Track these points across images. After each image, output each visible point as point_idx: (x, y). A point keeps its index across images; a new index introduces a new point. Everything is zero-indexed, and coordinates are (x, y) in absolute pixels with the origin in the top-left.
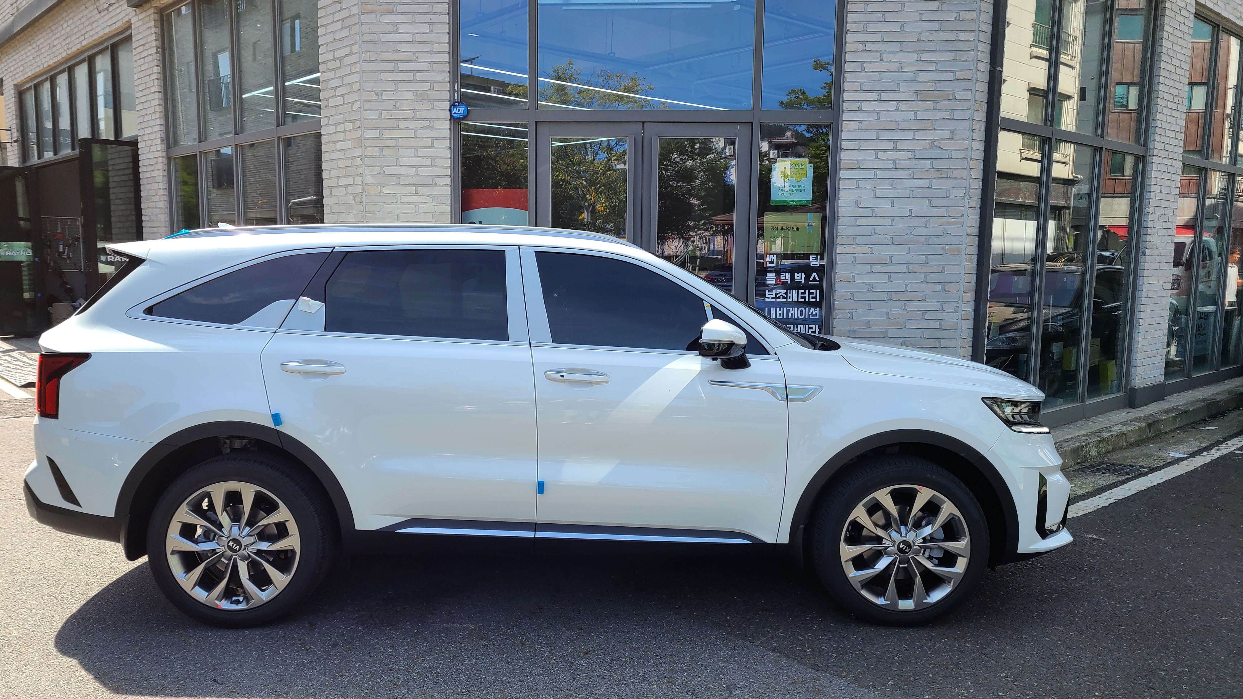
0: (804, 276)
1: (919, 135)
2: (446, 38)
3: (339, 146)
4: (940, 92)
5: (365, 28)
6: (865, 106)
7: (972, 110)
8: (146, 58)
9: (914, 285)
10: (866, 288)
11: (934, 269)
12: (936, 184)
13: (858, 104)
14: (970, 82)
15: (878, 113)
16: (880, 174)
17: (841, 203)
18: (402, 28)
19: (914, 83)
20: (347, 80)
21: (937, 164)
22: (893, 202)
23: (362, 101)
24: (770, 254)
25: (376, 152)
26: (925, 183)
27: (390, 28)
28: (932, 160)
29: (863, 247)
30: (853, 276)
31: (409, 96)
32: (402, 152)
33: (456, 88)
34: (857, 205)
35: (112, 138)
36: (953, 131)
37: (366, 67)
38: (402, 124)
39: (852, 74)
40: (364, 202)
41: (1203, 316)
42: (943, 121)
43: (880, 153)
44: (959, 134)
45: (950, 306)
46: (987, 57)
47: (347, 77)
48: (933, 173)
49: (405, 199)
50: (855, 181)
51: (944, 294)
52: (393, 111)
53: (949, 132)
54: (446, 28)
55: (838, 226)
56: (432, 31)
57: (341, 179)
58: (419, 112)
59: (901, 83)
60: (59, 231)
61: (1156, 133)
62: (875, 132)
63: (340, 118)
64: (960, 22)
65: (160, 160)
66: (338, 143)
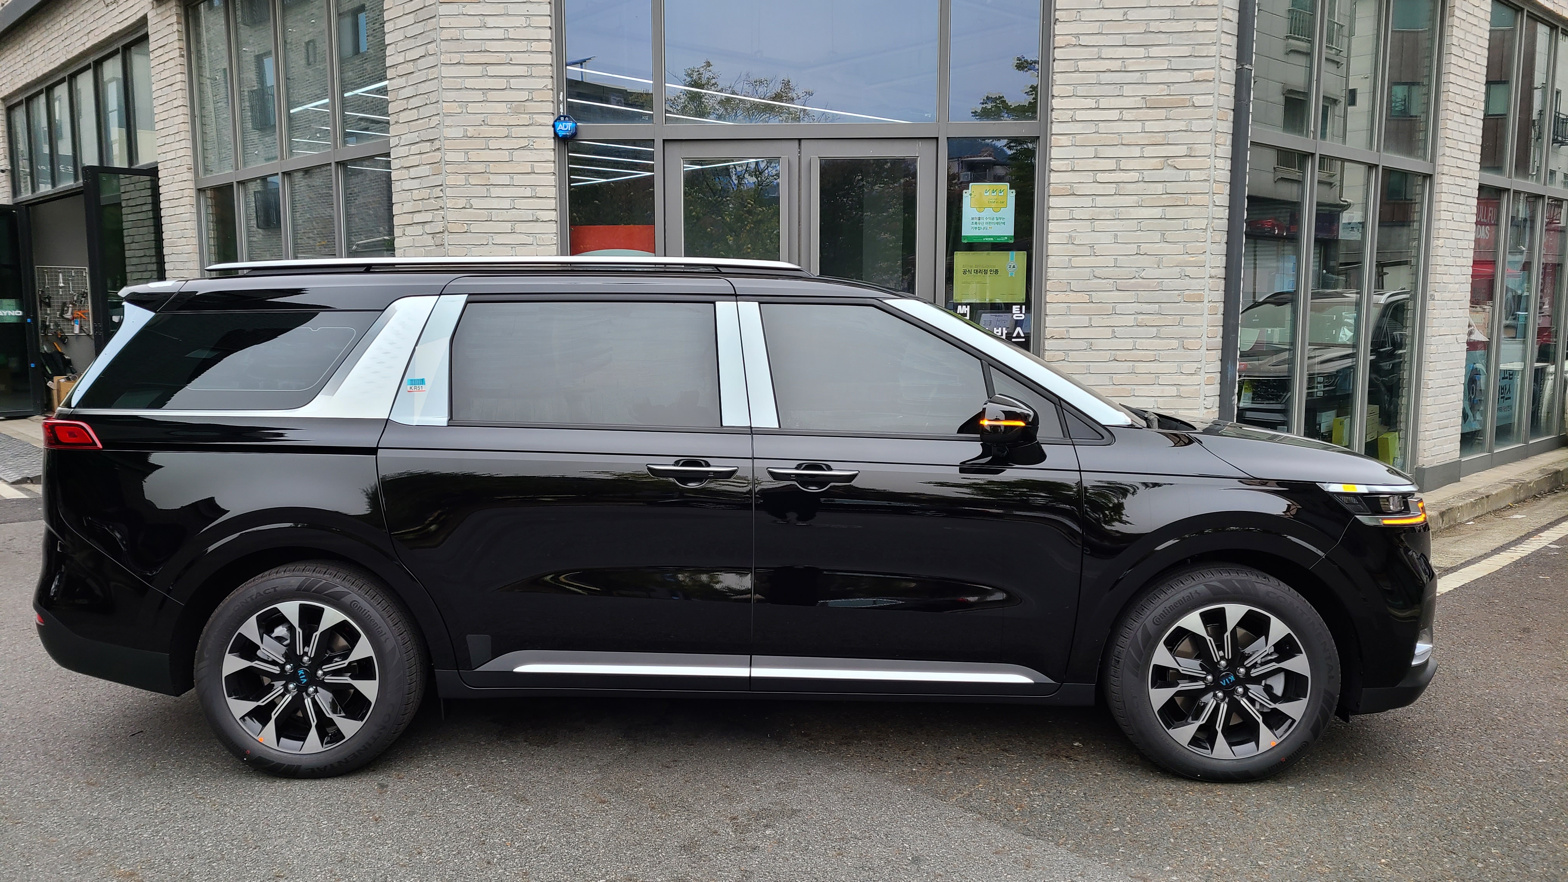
0: (1005, 332)
1: (1149, 151)
2: (547, 34)
3: (413, 172)
4: (1175, 97)
5: (444, 22)
6: (1080, 115)
7: (1215, 118)
8: (166, 63)
9: (1144, 340)
10: (1083, 344)
11: (1169, 320)
12: (1171, 212)
13: (1071, 113)
14: (1212, 84)
15: (1096, 125)
16: (1100, 201)
17: (1051, 238)
18: (491, 21)
19: (1141, 86)
20: (424, 88)
21: (1171, 188)
22: (1116, 236)
23: (441, 114)
24: (962, 304)
25: (460, 180)
26: (1157, 212)
27: (476, 21)
28: (1165, 183)
29: (1080, 294)
30: (1068, 331)
31: (502, 108)
32: (494, 179)
33: (561, 98)
34: (1071, 241)
35: (126, 166)
36: (1190, 146)
37: (445, 71)
38: (493, 144)
39: (1063, 74)
40: (446, 244)
41: (1507, 375)
42: (1178, 134)
43: (1099, 174)
44: (1199, 150)
45: (1190, 368)
46: (1232, 52)
47: (423, 84)
48: (1166, 200)
49: (499, 239)
50: (1068, 210)
51: (1182, 352)
52: (482, 128)
53: (1186, 147)
54: (548, 22)
55: (1047, 267)
56: (529, 26)
57: (416, 215)
58: (514, 129)
59: (1125, 86)
60: (62, 285)
61: (1445, 146)
62: (1093, 148)
63: (414, 137)
64: (1198, 9)
65: (187, 193)
66: (411, 169)
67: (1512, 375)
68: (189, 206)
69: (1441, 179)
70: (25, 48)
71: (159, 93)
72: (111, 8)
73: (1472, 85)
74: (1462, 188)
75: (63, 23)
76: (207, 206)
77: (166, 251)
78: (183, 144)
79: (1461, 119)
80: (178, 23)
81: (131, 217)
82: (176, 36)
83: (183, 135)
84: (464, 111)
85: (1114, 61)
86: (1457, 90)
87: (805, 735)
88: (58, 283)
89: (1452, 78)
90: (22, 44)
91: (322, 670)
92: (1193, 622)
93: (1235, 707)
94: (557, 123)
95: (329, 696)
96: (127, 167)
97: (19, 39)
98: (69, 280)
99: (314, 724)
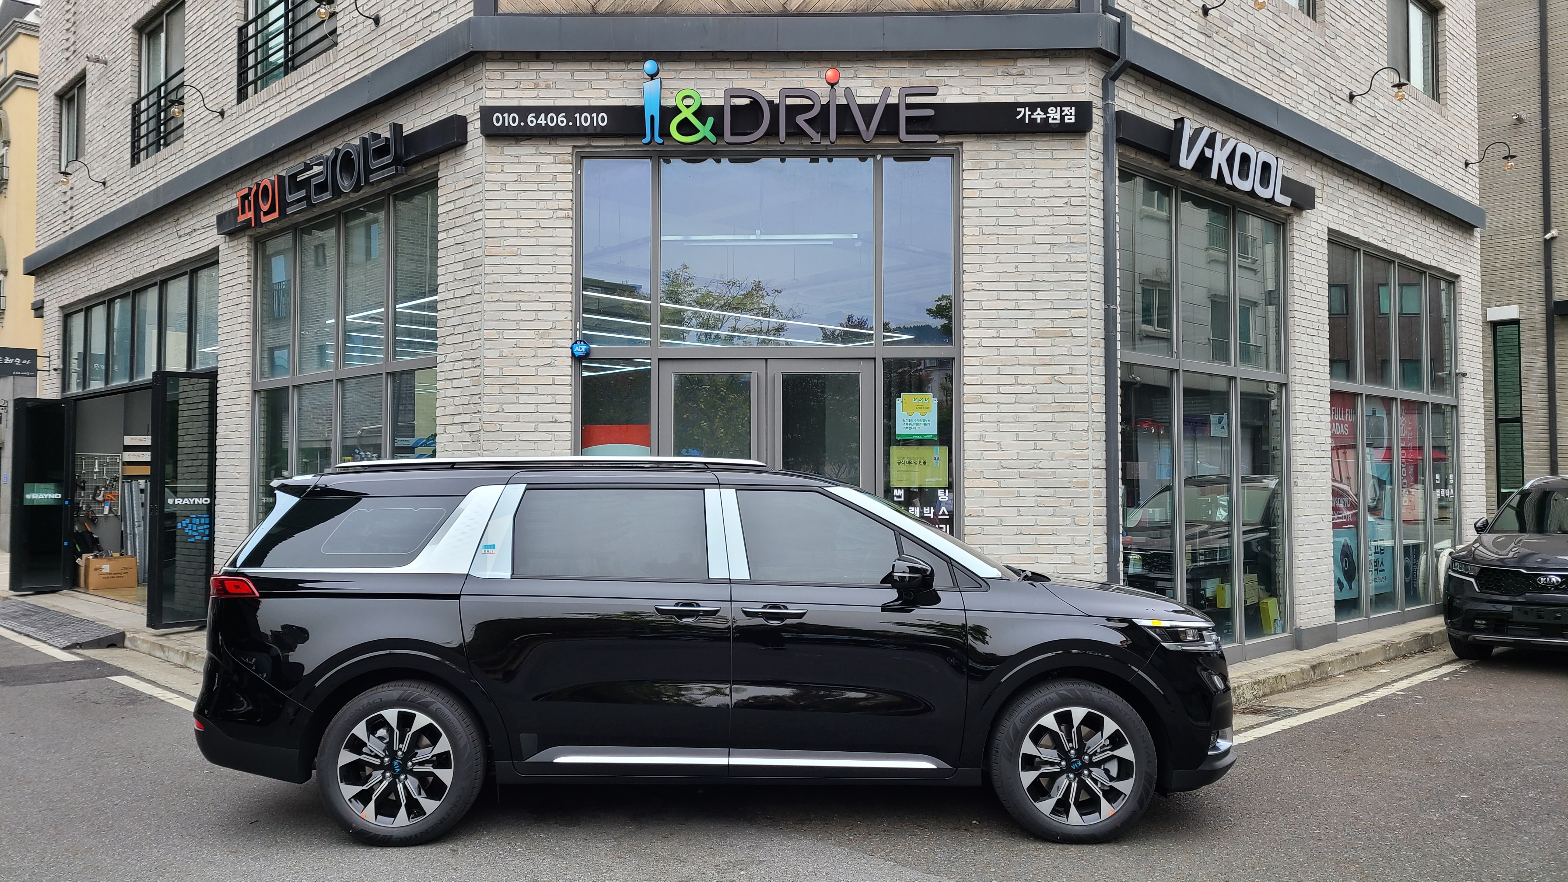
0: (932, 510)
1: (1040, 370)
2: (569, 279)
3: (456, 383)
4: (1057, 329)
5: (488, 270)
6: (985, 342)
7: (1089, 345)
8: (234, 287)
9: (1043, 518)
10: (995, 521)
11: (1063, 502)
12: (1059, 417)
13: (978, 340)
14: (1085, 319)
15: (998, 350)
16: (1003, 408)
17: (967, 437)
18: (525, 269)
19: (1032, 320)
20: (468, 319)
21: (1058, 398)
22: (1017, 435)
23: (483, 340)
24: (897, 488)
25: (496, 390)
26: (1049, 417)
27: (514, 269)
28: (1053, 395)
29: (990, 480)
30: (982, 510)
31: (531, 334)
32: (522, 389)
33: (578, 327)
34: (982, 439)
36: (1071, 366)
37: (487, 306)
38: (522, 362)
39: (971, 312)
40: (482, 440)
41: (1379, 550)
42: (1062, 357)
43: (1002, 387)
44: (1079, 369)
45: (1081, 540)
46: (1100, 296)
47: (468, 316)
48: (1055, 407)
49: (524, 436)
50: (979, 415)
51: (1074, 527)
52: (514, 349)
53: (1068, 367)
54: (569, 270)
55: (964, 459)
56: (555, 272)
57: (456, 417)
58: (540, 350)
59: (1019, 321)
60: (97, 470)
61: (1295, 360)
62: (997, 367)
63: (458, 355)
64: (1071, 264)
65: (244, 394)
66: (454, 381)
67: (1383, 550)
68: (245, 405)
69: (1295, 387)
70: (91, 266)
71: (225, 310)
72: (183, 239)
73: (1316, 311)
74: (1315, 394)
75: (134, 247)
76: (260, 405)
77: (218, 443)
78: (245, 353)
79: (1309, 339)
80: (249, 255)
81: (186, 413)
82: (246, 265)
83: (245, 346)
84: (501, 337)
85: (1009, 302)
86: (1303, 316)
87: (770, 819)
88: (93, 469)
89: (1296, 307)
90: (89, 262)
91: (411, 761)
92: (1048, 720)
93: (1082, 785)
94: (574, 346)
95: (417, 782)
96: (185, 371)
97: (86, 258)
98: (103, 466)
99: (403, 804)
